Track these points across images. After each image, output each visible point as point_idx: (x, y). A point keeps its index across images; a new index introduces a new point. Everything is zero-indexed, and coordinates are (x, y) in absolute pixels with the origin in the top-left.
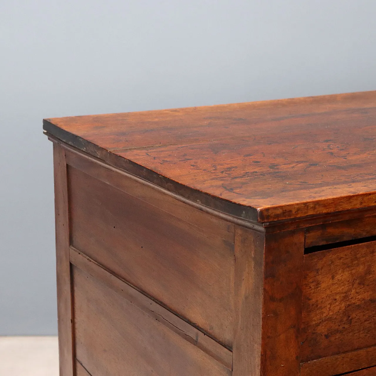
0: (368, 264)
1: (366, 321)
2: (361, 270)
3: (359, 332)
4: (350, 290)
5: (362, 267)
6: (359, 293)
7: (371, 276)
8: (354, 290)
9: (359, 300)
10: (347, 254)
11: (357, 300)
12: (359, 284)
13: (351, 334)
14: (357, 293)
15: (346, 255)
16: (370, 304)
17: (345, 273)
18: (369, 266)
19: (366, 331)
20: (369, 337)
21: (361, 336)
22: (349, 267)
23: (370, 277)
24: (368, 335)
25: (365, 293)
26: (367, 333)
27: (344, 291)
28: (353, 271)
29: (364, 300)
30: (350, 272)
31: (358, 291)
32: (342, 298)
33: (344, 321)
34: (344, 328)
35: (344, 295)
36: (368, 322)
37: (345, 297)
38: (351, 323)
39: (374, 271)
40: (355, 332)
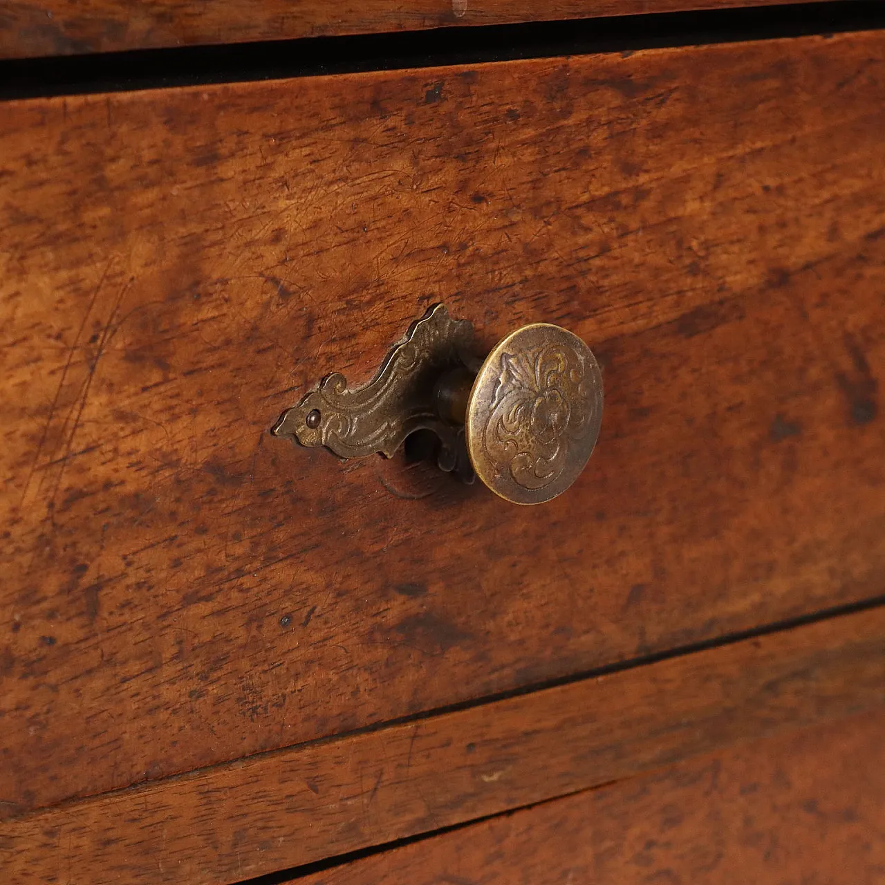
0: (183, 231)
1: (189, 599)
2: (136, 269)
3: (150, 670)
4: (71, 397)
5: (141, 247)
6: (135, 418)
7: (208, 312)
8: (104, 398)
9: (138, 466)
10: (36, 156)
11: (123, 462)
12: (134, 357)
13: (98, 683)
14: (121, 416)
15: (30, 162)
16: (212, 492)
17: (31, 278)
18: (193, 245)
19: (197, 667)
20: (219, 700)
21: (167, 693)
22: (53, 241)
23: (200, 316)
24: (214, 690)
25: (175, 418)
26: (204, 677)
27: (34, 399)
28: (90, 274)
29: (170, 465)
30: (64, 275)
31: (124, 403)
32: (22, 447)
33: (45, 598)
34: (50, 641)
35: (32, 426)
36: (203, 608)
37: (40, 440)
38: (93, 610)
39: (224, 282)
40: (122, 671)
